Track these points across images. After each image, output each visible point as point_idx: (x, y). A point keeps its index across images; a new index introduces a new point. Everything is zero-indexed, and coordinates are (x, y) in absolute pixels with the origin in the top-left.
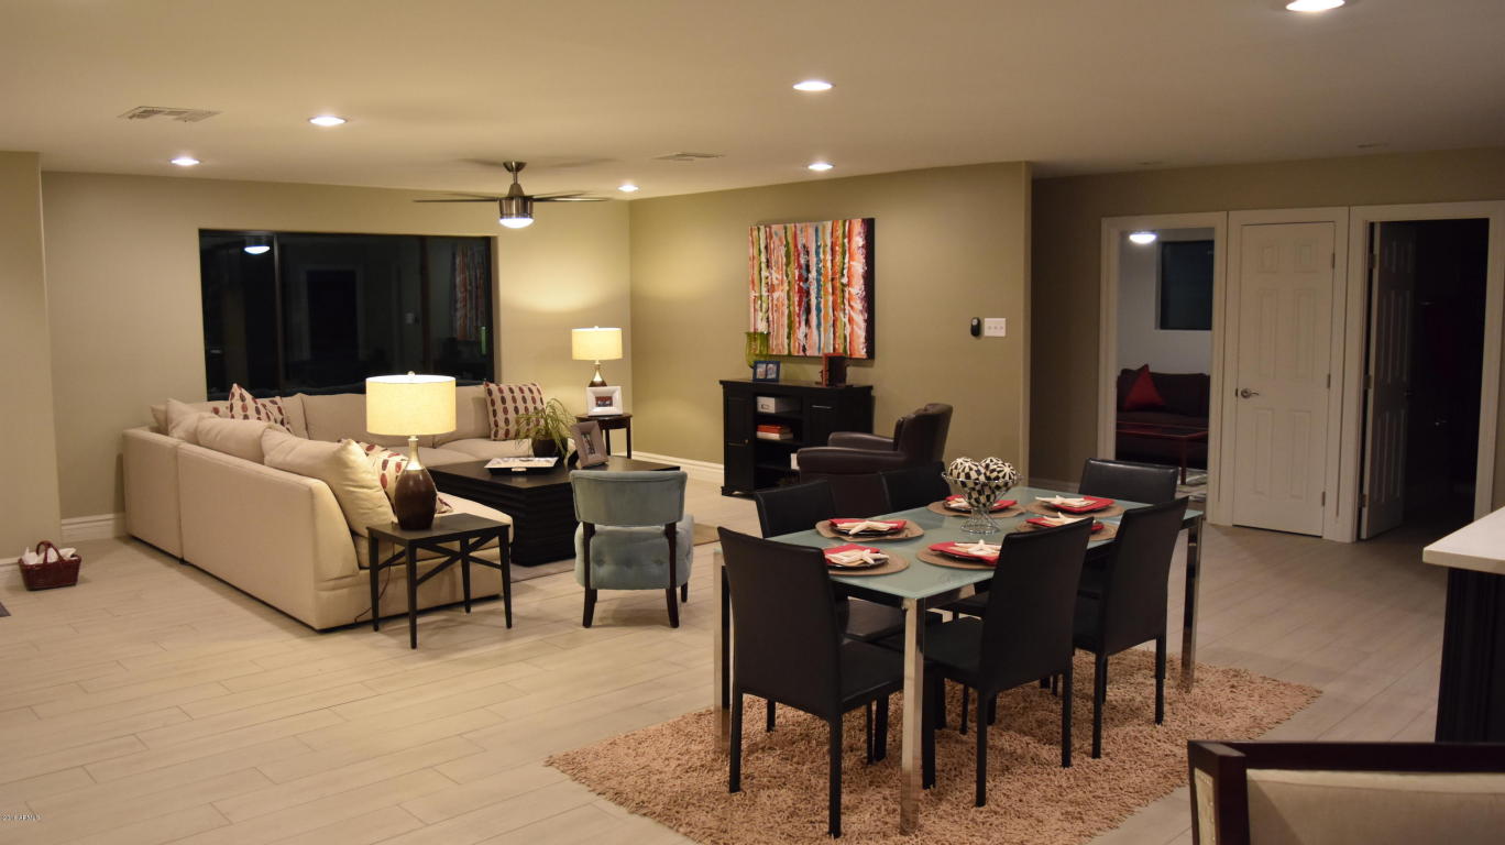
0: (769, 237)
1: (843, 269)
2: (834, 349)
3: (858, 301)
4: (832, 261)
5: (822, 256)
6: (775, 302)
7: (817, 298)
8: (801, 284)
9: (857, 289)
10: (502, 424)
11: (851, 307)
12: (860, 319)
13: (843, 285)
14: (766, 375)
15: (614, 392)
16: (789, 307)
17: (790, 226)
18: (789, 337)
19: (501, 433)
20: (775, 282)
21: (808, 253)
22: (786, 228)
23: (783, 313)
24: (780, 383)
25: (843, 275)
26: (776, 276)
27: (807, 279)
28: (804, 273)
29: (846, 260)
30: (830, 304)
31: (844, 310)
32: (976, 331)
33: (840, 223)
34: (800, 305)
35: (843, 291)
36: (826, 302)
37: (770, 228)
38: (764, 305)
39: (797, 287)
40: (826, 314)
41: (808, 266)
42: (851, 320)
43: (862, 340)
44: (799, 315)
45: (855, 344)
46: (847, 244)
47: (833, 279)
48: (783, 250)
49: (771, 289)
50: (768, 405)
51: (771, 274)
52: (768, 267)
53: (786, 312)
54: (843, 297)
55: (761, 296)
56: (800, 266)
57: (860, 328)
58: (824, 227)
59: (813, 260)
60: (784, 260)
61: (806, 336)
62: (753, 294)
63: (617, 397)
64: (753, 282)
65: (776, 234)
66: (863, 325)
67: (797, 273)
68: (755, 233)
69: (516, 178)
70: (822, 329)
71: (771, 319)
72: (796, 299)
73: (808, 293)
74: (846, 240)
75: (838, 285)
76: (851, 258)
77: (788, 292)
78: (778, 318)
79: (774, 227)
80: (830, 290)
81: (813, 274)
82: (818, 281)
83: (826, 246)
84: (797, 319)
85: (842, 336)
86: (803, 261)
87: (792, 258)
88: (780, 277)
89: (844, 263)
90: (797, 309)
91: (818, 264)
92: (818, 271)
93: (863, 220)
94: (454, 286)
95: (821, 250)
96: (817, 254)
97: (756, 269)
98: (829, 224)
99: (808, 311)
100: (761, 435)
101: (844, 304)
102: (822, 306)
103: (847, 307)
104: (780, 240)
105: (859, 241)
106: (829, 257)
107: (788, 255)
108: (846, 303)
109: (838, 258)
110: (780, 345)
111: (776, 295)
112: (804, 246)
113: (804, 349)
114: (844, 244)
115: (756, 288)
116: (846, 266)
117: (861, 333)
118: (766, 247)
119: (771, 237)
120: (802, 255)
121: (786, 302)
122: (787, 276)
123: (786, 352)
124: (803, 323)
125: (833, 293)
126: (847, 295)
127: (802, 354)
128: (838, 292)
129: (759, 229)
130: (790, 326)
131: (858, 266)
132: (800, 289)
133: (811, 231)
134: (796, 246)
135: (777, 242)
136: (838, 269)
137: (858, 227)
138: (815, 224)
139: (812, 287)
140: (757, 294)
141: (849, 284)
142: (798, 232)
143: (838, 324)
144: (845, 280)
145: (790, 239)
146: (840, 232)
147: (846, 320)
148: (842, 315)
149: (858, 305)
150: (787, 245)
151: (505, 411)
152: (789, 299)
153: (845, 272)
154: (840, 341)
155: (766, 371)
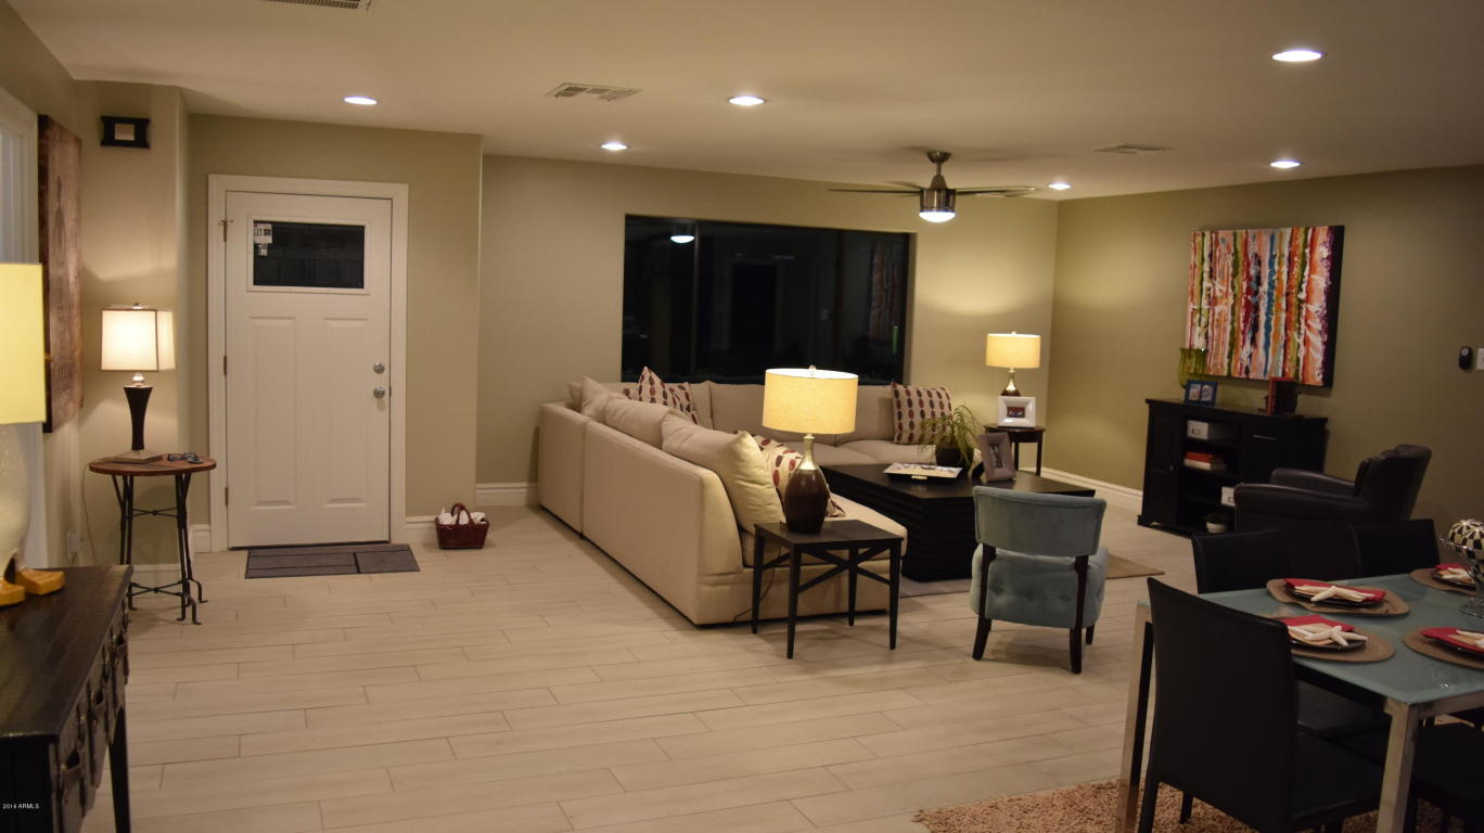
0: (1215, 243)
1: (1301, 282)
2: (1284, 372)
3: (1318, 320)
4: (1288, 273)
5: (1276, 267)
6: (1216, 317)
7: (1267, 314)
8: (1249, 297)
9: (1317, 306)
10: (906, 427)
11: (1308, 326)
12: (1318, 341)
13: (1301, 301)
14: (1200, 397)
15: (1027, 403)
16: (1232, 323)
17: (1241, 233)
18: (1230, 357)
19: (905, 437)
20: (1218, 294)
21: (1259, 263)
22: (1235, 235)
23: (1225, 329)
24: (1217, 407)
25: (1300, 290)
26: (1219, 288)
27: (1257, 293)
28: (1254, 286)
29: (1306, 273)
30: (1283, 321)
31: (1300, 329)
32: (1467, 362)
33: (1302, 230)
34: (1245, 321)
35: (1300, 308)
36: (1278, 319)
37: (1217, 234)
38: (1204, 320)
39: (1243, 300)
40: (1277, 333)
41: (1259, 283)
42: (1306, 342)
43: (1319, 364)
44: (1244, 333)
45: (1310, 369)
46: (1308, 255)
47: (1287, 294)
48: (1230, 259)
49: (1213, 301)
50: (1200, 430)
51: (1214, 285)
52: (1211, 276)
53: (1229, 328)
54: (1299, 314)
55: (1201, 309)
56: (1249, 278)
57: (1317, 351)
58: (1281, 235)
59: (1266, 271)
60: (1231, 270)
61: (1250, 356)
62: (1191, 307)
63: (1031, 408)
64: (1192, 293)
65: (1223, 240)
66: (1321, 347)
67: (1245, 285)
68: (1199, 239)
69: (939, 170)
70: (1270, 350)
71: (1210, 332)
72: (1242, 314)
73: (1257, 308)
74: (1307, 251)
75: (1294, 300)
76: (1312, 271)
77: (1233, 307)
78: (1219, 335)
79: (1221, 234)
80: (1284, 306)
81: (1265, 287)
82: (1270, 295)
83: (1282, 255)
84: (1241, 337)
85: (1295, 358)
86: (1253, 272)
87: (1241, 268)
88: (1225, 289)
89: (1303, 276)
90: (1242, 325)
91: (1271, 275)
92: (1271, 285)
93: (1330, 228)
94: (870, 283)
95: (1276, 260)
96: (1271, 264)
97: (1197, 279)
98: (1288, 232)
99: (1255, 328)
100: (1189, 462)
101: (1300, 324)
102: (1272, 323)
103: (1303, 326)
104: (1228, 248)
105: (1323, 251)
106: (1285, 269)
107: (1235, 265)
108: (1303, 321)
109: (1296, 270)
110: (1219, 363)
111: (1218, 309)
112: (1256, 255)
113: (1247, 371)
114: (1304, 254)
115: (1195, 300)
116: (1306, 279)
117: (1317, 357)
118: (1211, 256)
119: (1217, 244)
120: (1252, 265)
121: (1230, 317)
122: (1233, 288)
123: (1225, 373)
124: (1248, 342)
125: (1287, 310)
126: (1304, 313)
127: (1243, 376)
128: (1294, 309)
129: (1203, 235)
130: (1233, 344)
131: (1320, 281)
132: (1248, 303)
133: (1266, 239)
134: (1246, 255)
135: (1224, 250)
136: (1295, 282)
137: (1323, 236)
138: (1271, 231)
139: (1262, 302)
140: (1196, 307)
141: (1307, 300)
142: (1250, 240)
143: (1291, 344)
144: (1303, 296)
145: (1239, 247)
146: (1300, 241)
147: (1301, 341)
148: (1296, 335)
149: (1317, 325)
150: (1235, 254)
151: (911, 414)
152: (1233, 313)
153: (1304, 286)
154: (1291, 365)
155: (1201, 392)
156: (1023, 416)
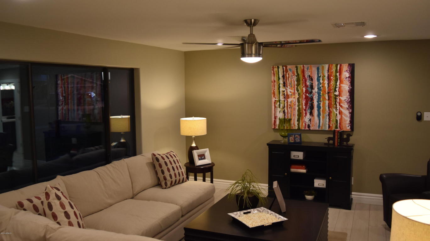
0: (286, 71)
1: (336, 88)
2: (329, 127)
3: (346, 104)
4: (328, 84)
5: (321, 81)
6: (289, 104)
7: (318, 102)
8: (307, 94)
9: (345, 97)
10: (168, 178)
11: (341, 106)
12: (346, 113)
13: (336, 96)
14: (295, 140)
15: (205, 152)
16: (299, 106)
17: (300, 67)
18: (298, 120)
20: (289, 93)
21: (312, 80)
22: (297, 67)
23: (294, 109)
24: (303, 145)
25: (335, 91)
26: (289, 91)
27: (311, 92)
28: (310, 90)
29: (338, 83)
30: (327, 104)
31: (336, 107)
32: (419, 118)
33: (334, 65)
34: (306, 105)
35: (336, 99)
36: (324, 104)
37: (286, 67)
38: (282, 105)
39: (304, 96)
40: (324, 111)
41: (312, 87)
42: (340, 113)
43: (348, 122)
44: (305, 110)
45: (343, 124)
46: (338, 76)
47: (328, 93)
48: (295, 78)
49: (286, 97)
50: (298, 155)
51: (286, 90)
52: (284, 86)
53: (297, 108)
54: (336, 101)
55: (280, 101)
56: (306, 86)
57: (347, 116)
58: (323, 67)
59: (316, 83)
60: (296, 83)
61: (310, 120)
62: (274, 100)
63: (207, 154)
64: (274, 93)
65: (290, 70)
66: (348, 115)
67: (304, 89)
68: (276, 69)
69: (251, 31)
70: (321, 117)
71: (286, 111)
72: (304, 102)
73: (312, 99)
74: (338, 74)
75: (332, 95)
76: (341, 82)
77: (298, 99)
78: (291, 111)
79: (289, 67)
80: (327, 98)
81: (316, 90)
82: (319, 94)
83: (324, 76)
84: (304, 112)
85: (335, 120)
86: (308, 83)
87: (301, 82)
88: (293, 91)
89: (336, 85)
90: (304, 107)
91: (318, 85)
92: (319, 89)
93: (349, 64)
95: (321, 78)
96: (318, 80)
97: (276, 87)
98: (326, 66)
99: (312, 108)
100: (293, 170)
101: (336, 105)
102: (321, 105)
103: (338, 106)
104: (293, 73)
105: (346, 74)
106: (326, 82)
107: (298, 80)
108: (338, 104)
109: (333, 83)
110: (295, 124)
111: (289, 100)
112: (310, 76)
113: (309, 126)
114: (336, 76)
115: (276, 96)
116: (338, 86)
117: (347, 119)
118: (283, 76)
119: (287, 71)
120: (308, 81)
121: (297, 103)
122: (298, 91)
123: (297, 128)
124: (308, 114)
125: (329, 100)
126: (338, 100)
127: (307, 128)
128: (333, 99)
129: (278, 68)
130: (300, 115)
131: (346, 87)
132: (306, 97)
133: (314, 69)
134: (304, 76)
135: (291, 73)
136: (332, 88)
137: (345, 67)
138: (317, 66)
139: (314, 96)
140: (276, 99)
141: (340, 95)
142: (305, 69)
143: (332, 114)
144: (337, 93)
145: (300, 72)
146: (334, 70)
147: (338, 113)
148: (335, 110)
149: (346, 105)
150: (298, 75)
152: (299, 101)
153: (337, 89)
154: (333, 124)
155: (295, 138)
156: (204, 158)
